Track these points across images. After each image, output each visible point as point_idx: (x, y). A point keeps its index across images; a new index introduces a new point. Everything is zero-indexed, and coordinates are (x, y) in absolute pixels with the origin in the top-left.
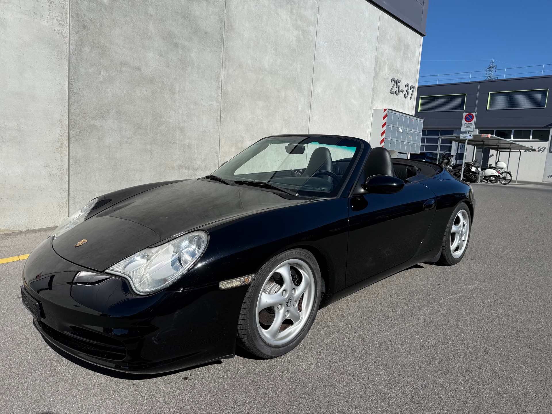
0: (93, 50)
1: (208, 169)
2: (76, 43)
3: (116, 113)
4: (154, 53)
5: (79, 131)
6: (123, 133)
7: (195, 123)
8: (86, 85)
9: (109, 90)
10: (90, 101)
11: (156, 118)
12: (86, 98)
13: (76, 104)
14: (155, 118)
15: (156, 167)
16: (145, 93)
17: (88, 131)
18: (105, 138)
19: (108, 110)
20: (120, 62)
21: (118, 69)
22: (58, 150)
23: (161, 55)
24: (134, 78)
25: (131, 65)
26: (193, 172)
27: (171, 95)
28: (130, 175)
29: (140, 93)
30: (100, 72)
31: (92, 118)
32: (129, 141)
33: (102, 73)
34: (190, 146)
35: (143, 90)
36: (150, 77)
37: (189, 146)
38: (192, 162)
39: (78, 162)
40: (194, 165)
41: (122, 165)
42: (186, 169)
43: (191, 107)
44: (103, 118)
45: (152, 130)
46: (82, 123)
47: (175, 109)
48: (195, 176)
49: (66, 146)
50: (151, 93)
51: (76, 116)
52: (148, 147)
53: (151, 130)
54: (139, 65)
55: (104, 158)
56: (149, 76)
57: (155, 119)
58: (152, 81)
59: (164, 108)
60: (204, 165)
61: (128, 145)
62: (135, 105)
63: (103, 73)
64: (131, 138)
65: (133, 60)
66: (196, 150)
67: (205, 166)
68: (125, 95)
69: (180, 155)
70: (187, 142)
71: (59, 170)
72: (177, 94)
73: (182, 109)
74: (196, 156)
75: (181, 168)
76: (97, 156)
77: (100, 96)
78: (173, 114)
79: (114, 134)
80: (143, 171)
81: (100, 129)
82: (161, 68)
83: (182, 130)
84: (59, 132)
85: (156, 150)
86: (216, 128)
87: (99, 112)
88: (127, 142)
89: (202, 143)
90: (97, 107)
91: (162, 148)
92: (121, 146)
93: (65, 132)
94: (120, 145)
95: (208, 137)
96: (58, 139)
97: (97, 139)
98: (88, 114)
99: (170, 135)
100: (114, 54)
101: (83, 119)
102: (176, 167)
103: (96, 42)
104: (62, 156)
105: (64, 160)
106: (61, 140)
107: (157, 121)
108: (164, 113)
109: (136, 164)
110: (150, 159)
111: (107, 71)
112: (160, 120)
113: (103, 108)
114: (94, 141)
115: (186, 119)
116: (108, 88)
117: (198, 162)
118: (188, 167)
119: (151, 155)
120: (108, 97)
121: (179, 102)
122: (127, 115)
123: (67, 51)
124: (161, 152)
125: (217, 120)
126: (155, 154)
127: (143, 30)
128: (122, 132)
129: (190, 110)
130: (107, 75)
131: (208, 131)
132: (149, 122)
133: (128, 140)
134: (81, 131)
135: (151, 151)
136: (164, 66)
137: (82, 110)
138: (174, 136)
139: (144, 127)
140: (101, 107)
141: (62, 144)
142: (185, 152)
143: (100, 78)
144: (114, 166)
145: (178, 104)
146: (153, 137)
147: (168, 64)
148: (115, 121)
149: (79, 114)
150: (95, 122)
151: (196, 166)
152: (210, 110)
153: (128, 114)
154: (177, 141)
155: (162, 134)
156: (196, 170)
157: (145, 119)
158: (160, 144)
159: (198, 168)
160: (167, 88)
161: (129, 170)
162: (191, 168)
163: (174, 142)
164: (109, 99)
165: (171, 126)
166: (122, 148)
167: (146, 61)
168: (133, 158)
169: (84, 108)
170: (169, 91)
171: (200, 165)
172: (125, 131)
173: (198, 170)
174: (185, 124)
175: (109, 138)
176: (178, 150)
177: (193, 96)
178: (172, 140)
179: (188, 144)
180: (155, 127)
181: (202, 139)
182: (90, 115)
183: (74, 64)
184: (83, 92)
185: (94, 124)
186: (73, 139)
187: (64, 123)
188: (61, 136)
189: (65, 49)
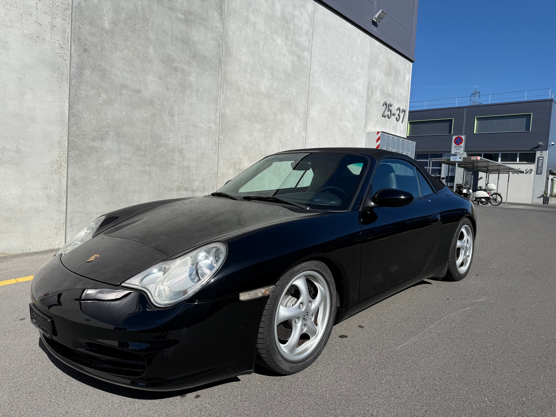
0: (93, 72)
1: (207, 190)
2: (77, 65)
3: (116, 135)
4: (153, 76)
5: (78, 152)
6: (122, 154)
7: (194, 145)
8: (86, 107)
9: (109, 112)
10: (90, 123)
11: (155, 140)
12: (86, 120)
13: (75, 126)
14: (154, 139)
15: (155, 188)
16: (145, 115)
17: (86, 153)
18: (104, 160)
19: (108, 132)
20: (120, 84)
21: (118, 92)
22: (56, 171)
23: (161, 79)
24: (134, 100)
25: (131, 87)
26: (192, 194)
27: (170, 118)
28: (128, 197)
29: (140, 115)
30: (100, 94)
31: (91, 140)
32: (128, 162)
33: (102, 95)
34: (188, 168)
35: (143, 112)
36: (149, 100)
37: (187, 167)
38: (190, 184)
39: (76, 183)
40: (192, 187)
41: (120, 186)
42: (184, 191)
43: (190, 129)
44: (102, 139)
46: (81, 145)
47: (174, 131)
49: (64, 168)
50: (150, 115)
51: (75, 137)
52: (147, 168)
53: (150, 152)
54: (139, 88)
55: (102, 179)
56: (149, 98)
57: (154, 141)
58: (151, 103)
59: (163, 130)
60: (202, 186)
61: (127, 166)
62: (134, 127)
63: (103, 95)
64: (130, 159)
65: (133, 82)
66: (194, 172)
67: (204, 188)
68: (124, 117)
69: (179, 176)
70: (186, 163)
71: (57, 191)
72: (176, 117)
73: (181, 131)
74: (194, 177)
75: (179, 190)
76: (96, 177)
77: (100, 118)
78: (173, 136)
79: (113, 155)
80: (142, 192)
81: (99, 151)
82: (160, 90)
83: (181, 151)
84: (58, 153)
85: (155, 171)
86: (214, 150)
87: (99, 134)
88: (126, 164)
89: (200, 165)
90: (96, 128)
91: (161, 169)
92: (120, 168)
93: (64, 154)
94: (119, 166)
95: (207, 158)
96: (57, 160)
97: (95, 161)
98: (87, 136)
99: (169, 157)
100: (114, 77)
101: (83, 141)
102: (174, 189)
103: (97, 65)
104: (60, 178)
105: (62, 181)
106: (60, 162)
107: (156, 143)
108: (163, 135)
109: (135, 185)
110: (149, 181)
111: (107, 93)
112: (159, 141)
113: (103, 129)
114: (93, 163)
115: (185, 141)
116: (107, 110)
117: (197, 184)
118: (186, 189)
119: (150, 176)
120: (107, 119)
121: (178, 125)
123: (67, 73)
124: (159, 173)
125: (215, 142)
126: (154, 176)
127: (143, 54)
128: (121, 153)
129: (189, 132)
130: (107, 97)
131: (206, 153)
132: (148, 143)
133: (127, 162)
134: (80, 152)
135: (149, 172)
136: (164, 89)
137: (81, 132)
138: (173, 157)
139: (143, 149)
140: (100, 128)
141: (61, 165)
142: (183, 173)
143: (100, 100)
144: (113, 187)
145: (177, 126)
146: (152, 159)
147: (167, 87)
148: (115, 143)
149: (78, 136)
150: (94, 143)
151: (195, 188)
152: (208, 132)
153: (128, 136)
154: (176, 163)
155: (161, 156)
156: (195, 191)
157: (144, 141)
158: (158, 165)
159: (196, 190)
160: (167, 110)
161: (128, 192)
162: (189, 189)
163: (173, 164)
164: (108, 121)
165: (170, 148)
166: (120, 170)
167: (146, 84)
168: (131, 179)
169: (84, 130)
170: (169, 113)
171: (198, 186)
172: (124, 153)
173: (196, 192)
174: (184, 146)
175: (108, 159)
176: (176, 171)
177: (192, 118)
178: (171, 162)
179: (186, 166)
180: (154, 148)
181: (200, 160)
182: (89, 137)
183: (74, 87)
184: (83, 114)
185: (93, 146)
186: (71, 160)
187: (63, 144)
188: (60, 158)
189: (66, 71)
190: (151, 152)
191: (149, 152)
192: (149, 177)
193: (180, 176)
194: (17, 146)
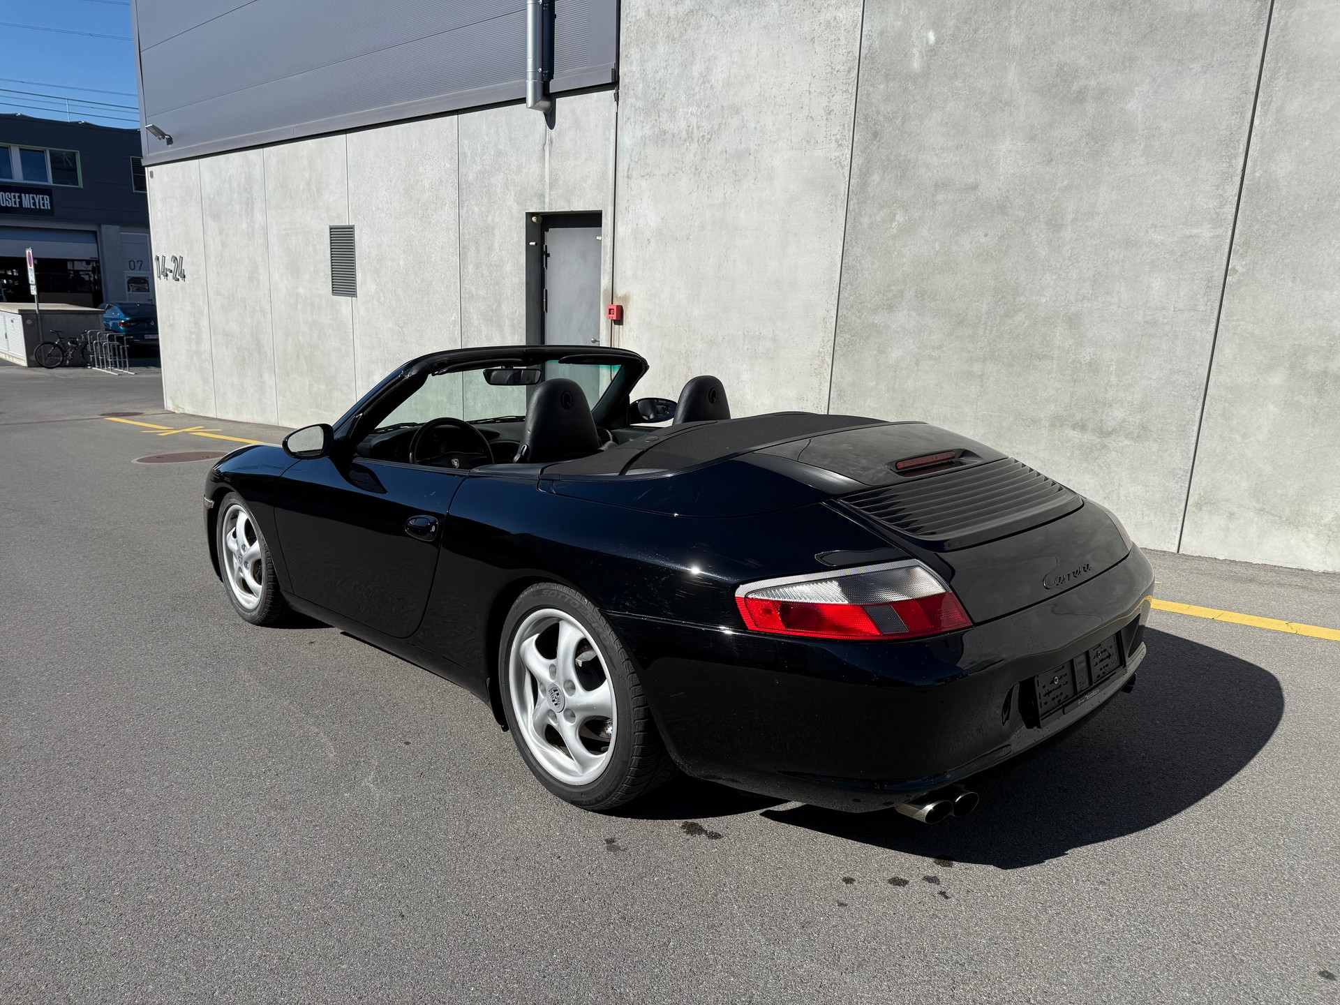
0: (886, 174)
1: (1155, 436)
2: (861, 171)
3: (916, 296)
4: (1012, 139)
5: (850, 336)
6: (925, 337)
7: (1120, 301)
8: (868, 248)
9: (908, 248)
10: (872, 278)
11: (1003, 297)
12: (866, 273)
14: (1000, 297)
15: (991, 415)
16: (983, 240)
17: (862, 337)
18: (890, 349)
19: (901, 291)
20: (933, 183)
21: (928, 201)
22: (816, 371)
23: (1032, 138)
24: (961, 211)
25: (957, 183)
26: (1098, 440)
27: (1051, 234)
29: (971, 243)
30: (894, 216)
31: (872, 311)
32: (936, 354)
33: (897, 217)
34: (1093, 367)
35: (978, 236)
36: (997, 201)
37: (1090, 364)
38: (1095, 412)
39: (842, 394)
40: (1101, 421)
41: (915, 405)
42: (1074, 430)
43: (1110, 256)
44: (890, 308)
45: (991, 327)
46: (855, 322)
47: (1059, 267)
48: (1104, 451)
49: (828, 365)
50: (997, 238)
51: (847, 309)
52: (977, 367)
54: (975, 179)
55: (884, 389)
56: (996, 197)
57: (999, 300)
58: (1002, 208)
59: (1026, 270)
60: (1137, 422)
61: (933, 362)
62: (956, 274)
63: (900, 218)
64: (940, 347)
65: (961, 171)
66: (1113, 379)
67: (1143, 427)
68: (936, 255)
69: (1060, 389)
70: (1087, 354)
71: (815, 406)
72: (1070, 228)
73: (1081, 264)
74: (1111, 394)
75: (1058, 425)
76: (873, 384)
77: (890, 264)
78: (1052, 283)
79: (907, 340)
80: (959, 422)
81: (884, 331)
82: (1029, 169)
83: (1073, 321)
84: (820, 340)
85: (994, 374)
86: (1202, 308)
87: (885, 298)
88: (930, 357)
89: (1137, 358)
90: (882, 287)
91: (1010, 370)
92: (918, 365)
93: (829, 341)
94: (916, 363)
95: (1165, 338)
96: (819, 352)
97: (875, 352)
98: (866, 304)
99: (1036, 337)
100: (923, 170)
101: (858, 314)
102: (1044, 421)
103: (892, 157)
104: (821, 383)
105: (823, 389)
106: (822, 354)
107: (1005, 304)
108: (1024, 283)
109: (946, 405)
110: (978, 396)
111: (907, 210)
112: (1013, 300)
113: (893, 288)
114: (871, 356)
115: (1091, 292)
116: (904, 246)
117: (1119, 413)
118: (1081, 424)
119: (982, 386)
120: (903, 265)
121: (1073, 249)
122: (938, 297)
123: (845, 191)
124: (1006, 379)
125: (1209, 282)
126: (992, 385)
127: (991, 93)
128: (922, 334)
129: (1107, 264)
130: (907, 218)
131: (1165, 321)
132: (984, 308)
133: (933, 353)
134: (852, 336)
135: (981, 377)
136: (1039, 163)
137: (857, 297)
138: (1048, 339)
139: (971, 323)
140: (889, 286)
141: (823, 361)
142: (1075, 382)
143: (893, 228)
145: (1068, 254)
146: (990, 344)
147: (1050, 154)
148: (913, 313)
149: (852, 306)
150: (876, 318)
151: (1111, 424)
152: (1181, 256)
153: (940, 295)
154: (1056, 353)
155: (1015, 335)
156: (1109, 434)
157: (975, 302)
158: (1005, 360)
159: (1114, 430)
160: (1042, 216)
162: (1090, 426)
163: (1045, 355)
164: (904, 269)
165: (1043, 314)
166: (918, 371)
167: (993, 164)
168: (939, 392)
169: (861, 293)
170: (1047, 223)
171: (1124, 421)
172: (930, 333)
173: (1113, 437)
174: (1085, 305)
175: (898, 348)
176: (1054, 375)
177: (1123, 222)
178: (1041, 350)
179: (1087, 361)
180: (998, 319)
181: (1139, 344)
182: (869, 306)
183: (853, 213)
184: (863, 262)
185: (873, 322)
186: (838, 352)
187: (828, 324)
188: (823, 347)
189: (843, 188)
190: (989, 328)
191: (986, 329)
192: (978, 387)
193: (1063, 390)
194: (773, 331)
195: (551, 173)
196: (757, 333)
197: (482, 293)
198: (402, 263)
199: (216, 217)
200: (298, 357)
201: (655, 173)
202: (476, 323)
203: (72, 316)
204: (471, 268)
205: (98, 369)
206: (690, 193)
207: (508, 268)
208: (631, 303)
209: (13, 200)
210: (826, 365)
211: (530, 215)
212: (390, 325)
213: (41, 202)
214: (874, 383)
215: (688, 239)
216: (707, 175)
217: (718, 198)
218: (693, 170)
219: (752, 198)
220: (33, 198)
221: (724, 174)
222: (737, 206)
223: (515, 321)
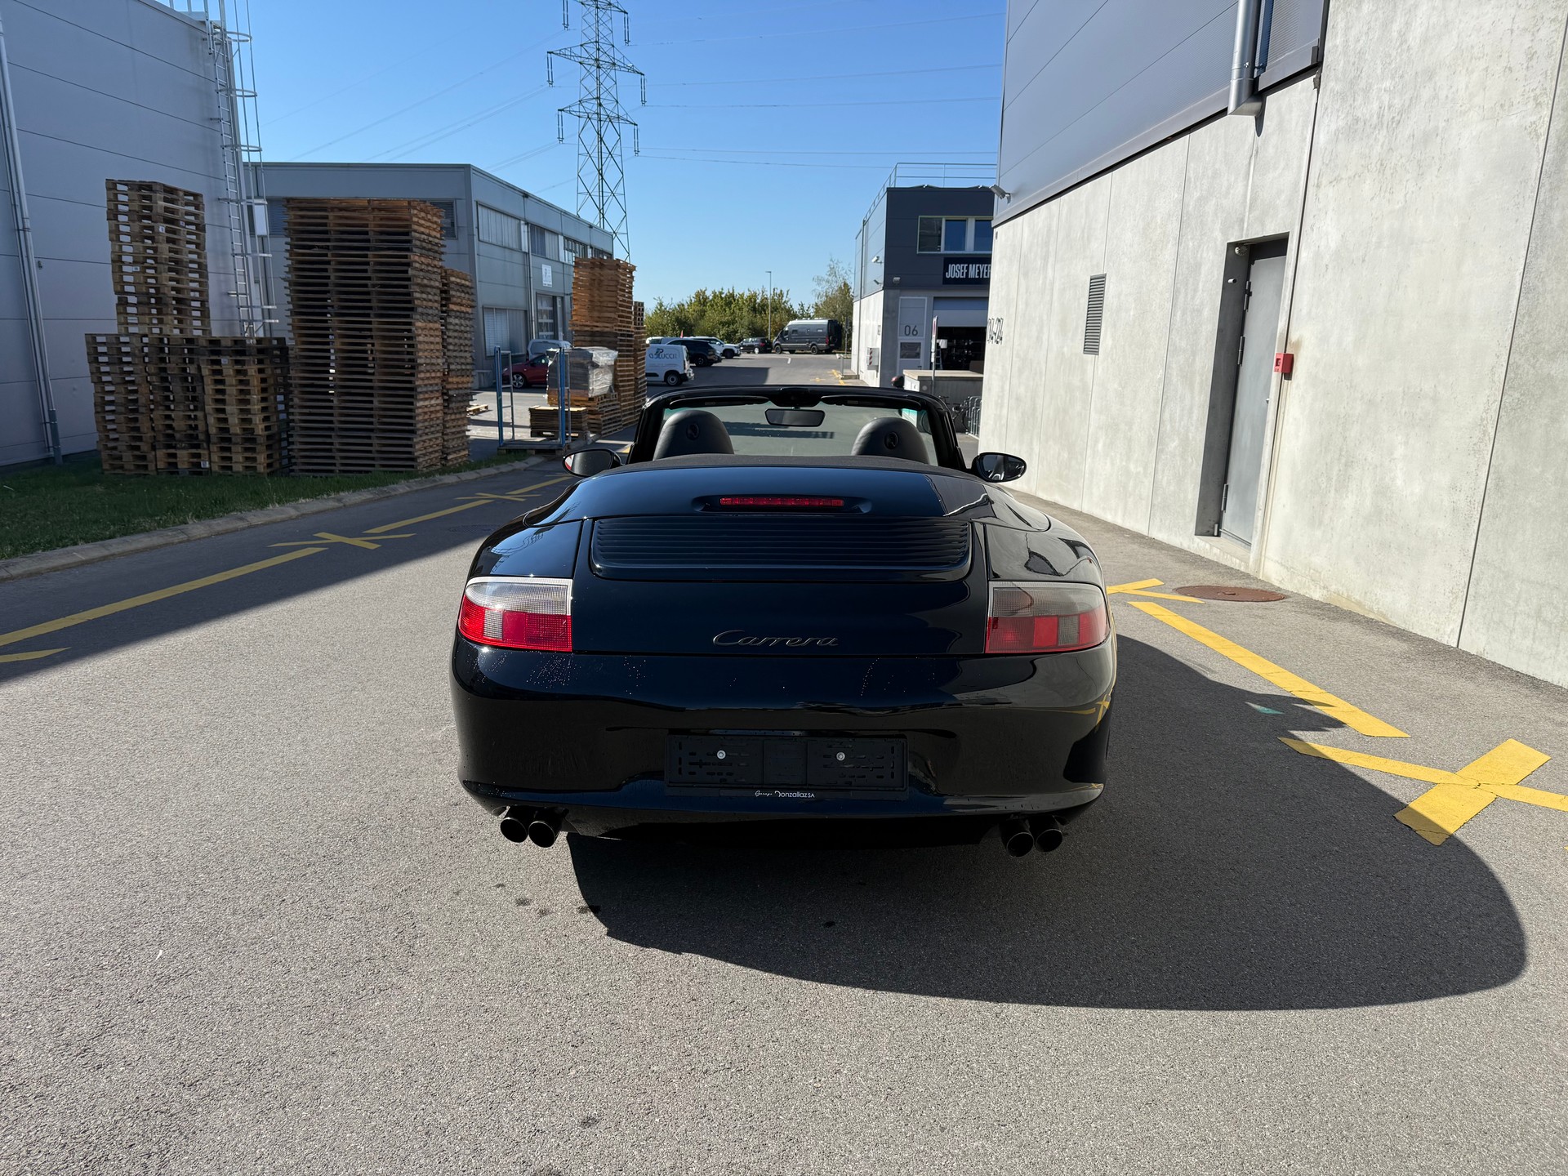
2: (1559, 141)
5: (1519, 395)
10: (1555, 304)
12: (1549, 296)
13: (1527, 318)
17: (1534, 395)
22: (1476, 447)
31: (1549, 355)
46: (1528, 373)
49: (1490, 438)
51: (1520, 353)
76: (1538, 471)
81: (1560, 388)
84: (1485, 400)
93: (1494, 404)
96: (1482, 420)
97: (1546, 420)
98: (1543, 346)
101: (1532, 361)
104: (1479, 466)
105: (1480, 473)
106: (1485, 422)
114: (1541, 426)
123: (1536, 173)
134: (1522, 395)
137: (1533, 335)
141: (1485, 433)
149: (1526, 349)
150: (1553, 366)
169: (1540, 327)
182: (1547, 347)
183: (1543, 206)
184: (1547, 280)
185: (1549, 374)
186: (1504, 419)
187: (1497, 375)
188: (1486, 411)
189: (1535, 167)
194: (1435, 386)
195: (1252, 190)
196: (1418, 390)
197: (1183, 344)
198: (1132, 313)
199: (1026, 275)
200: (1055, 422)
201: (1343, 176)
202: (1175, 380)
203: (964, 383)
204: (1179, 314)
205: (973, 436)
206: (1372, 199)
207: (1206, 313)
208: (1302, 351)
209: (962, 271)
210: (1487, 438)
211: (1231, 246)
212: (1116, 386)
213: (985, 271)
214: (1540, 469)
215: (1364, 261)
216: (1392, 171)
217: (1398, 203)
218: (1378, 166)
219: (1433, 198)
220: (979, 267)
221: (1408, 167)
222: (1417, 209)
223: (1204, 378)
